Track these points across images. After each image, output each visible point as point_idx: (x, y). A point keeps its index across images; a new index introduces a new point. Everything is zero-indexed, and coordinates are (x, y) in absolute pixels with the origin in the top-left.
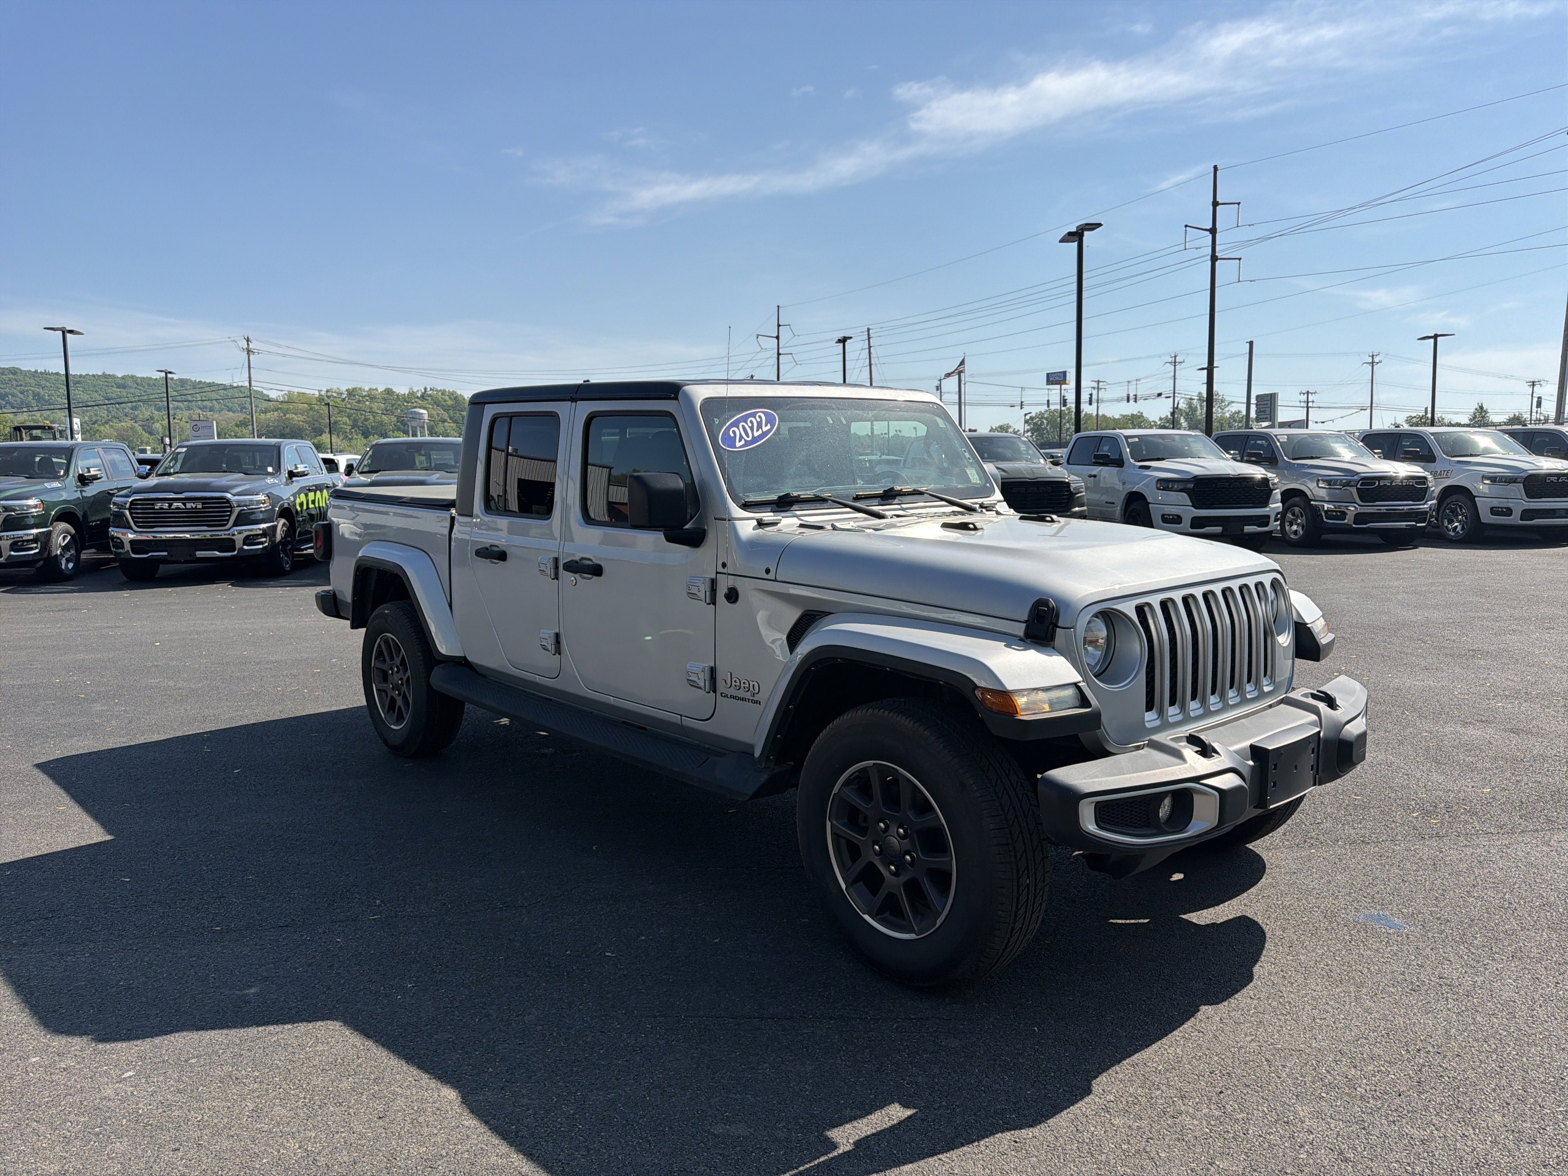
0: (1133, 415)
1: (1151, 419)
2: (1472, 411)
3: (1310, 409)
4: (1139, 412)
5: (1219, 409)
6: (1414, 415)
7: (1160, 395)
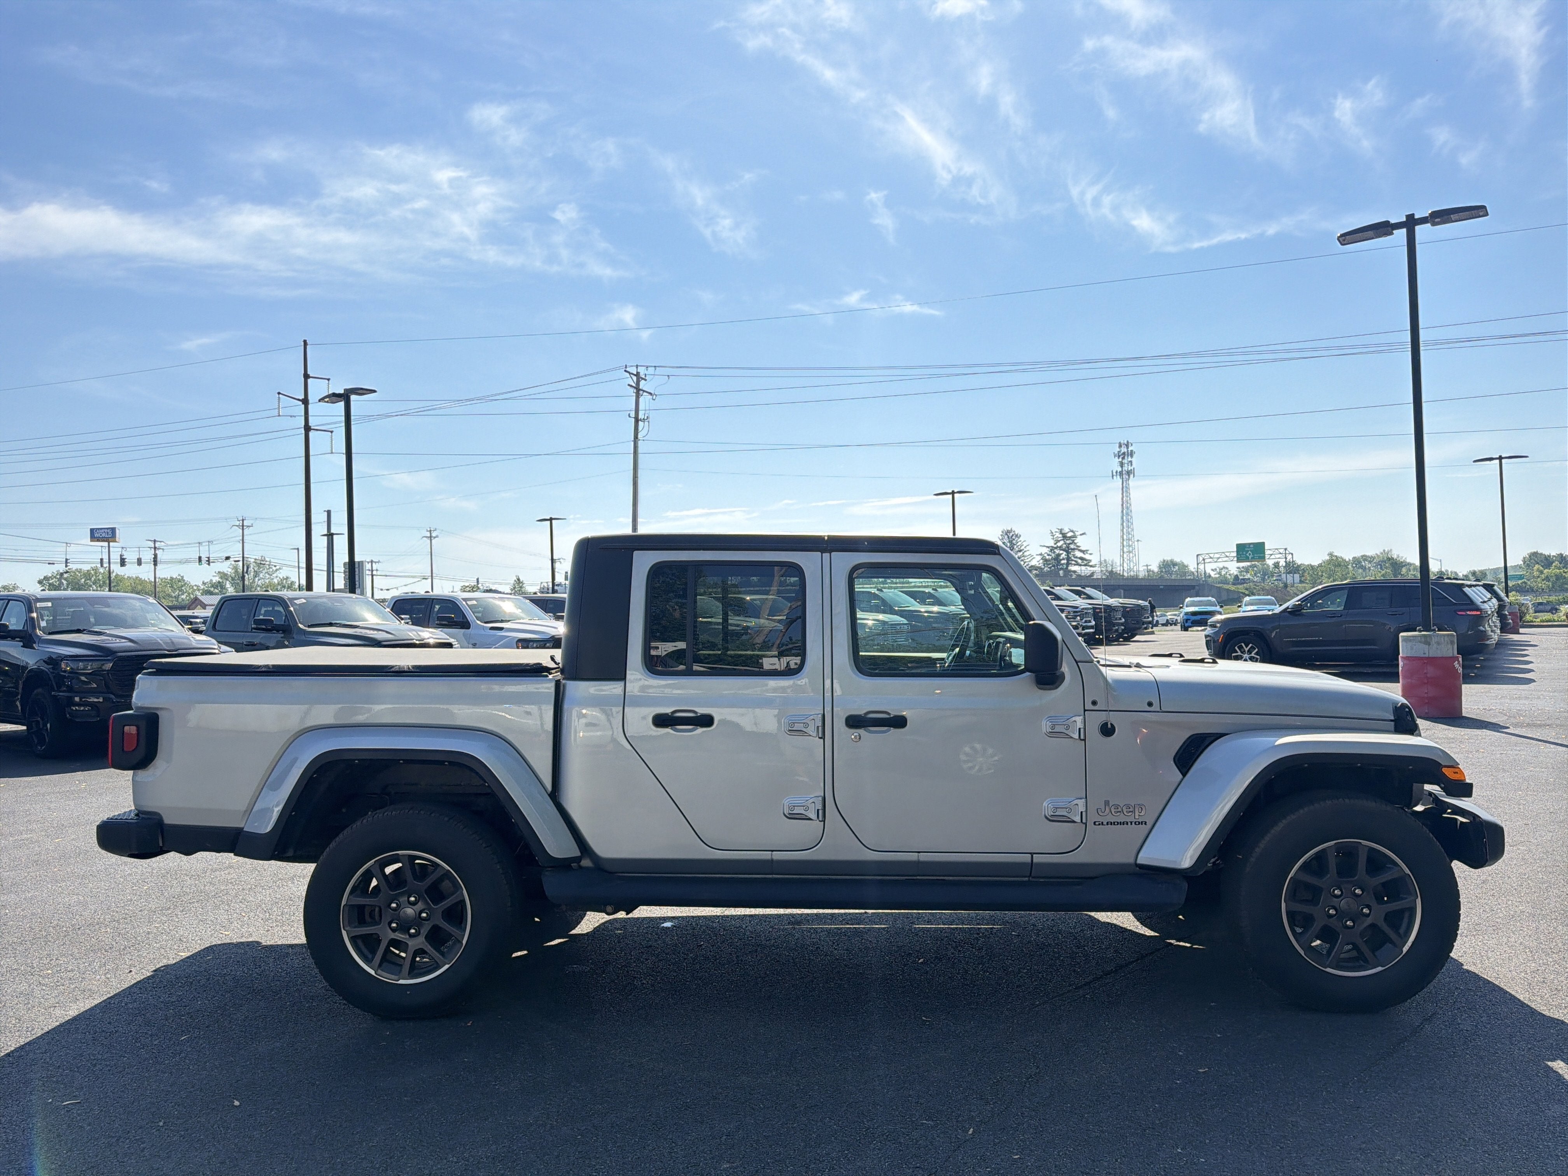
0: (172, 578)
1: (193, 583)
2: (512, 582)
3: (374, 577)
4: (179, 575)
5: (267, 575)
6: (467, 584)
7: (228, 558)
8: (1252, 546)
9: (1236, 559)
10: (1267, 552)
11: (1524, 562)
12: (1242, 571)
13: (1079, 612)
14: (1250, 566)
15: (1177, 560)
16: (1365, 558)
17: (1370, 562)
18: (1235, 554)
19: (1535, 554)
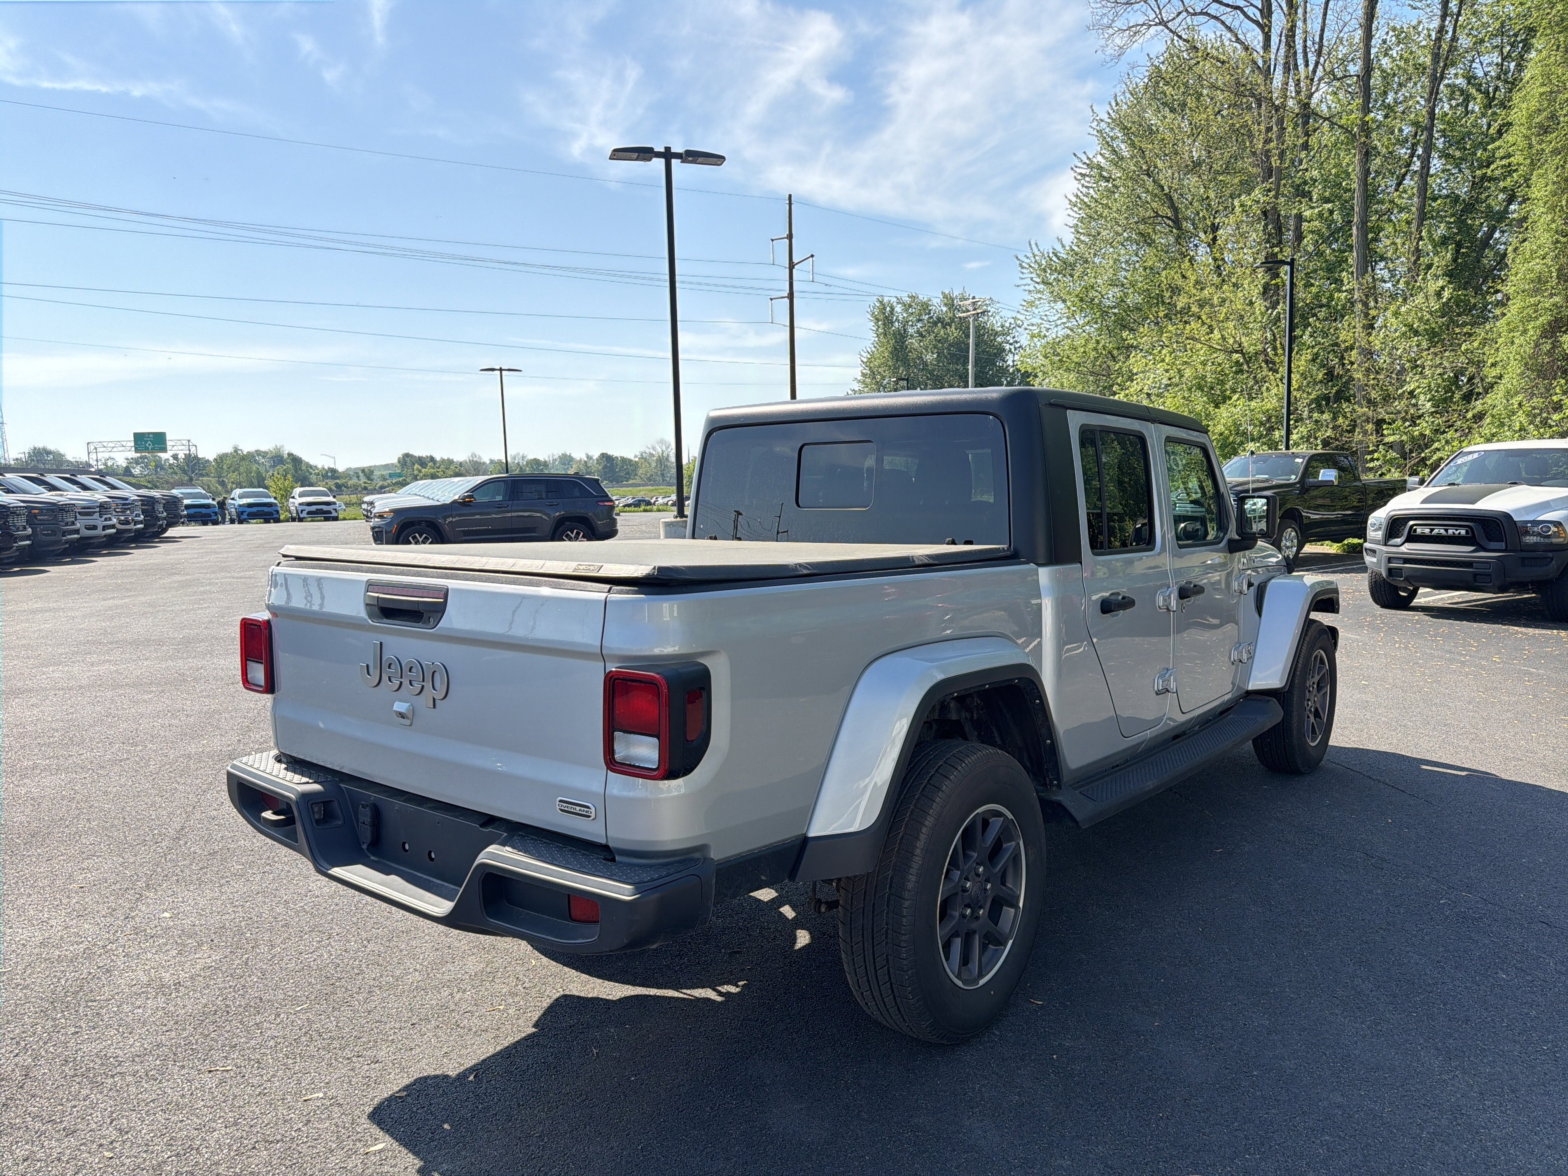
8: (151, 436)
9: (133, 449)
10: (169, 443)
11: (399, 462)
12: (131, 463)
13: (129, 504)
14: (141, 458)
15: (51, 447)
16: (258, 453)
17: (264, 457)
18: (133, 444)
19: (407, 455)
